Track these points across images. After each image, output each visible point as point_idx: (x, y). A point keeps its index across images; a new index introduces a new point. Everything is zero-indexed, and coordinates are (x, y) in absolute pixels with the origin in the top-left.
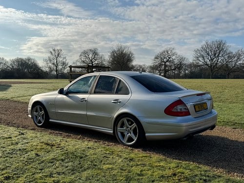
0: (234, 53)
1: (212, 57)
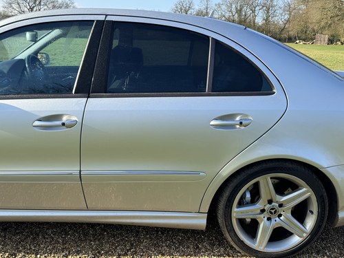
1: (31, 4)
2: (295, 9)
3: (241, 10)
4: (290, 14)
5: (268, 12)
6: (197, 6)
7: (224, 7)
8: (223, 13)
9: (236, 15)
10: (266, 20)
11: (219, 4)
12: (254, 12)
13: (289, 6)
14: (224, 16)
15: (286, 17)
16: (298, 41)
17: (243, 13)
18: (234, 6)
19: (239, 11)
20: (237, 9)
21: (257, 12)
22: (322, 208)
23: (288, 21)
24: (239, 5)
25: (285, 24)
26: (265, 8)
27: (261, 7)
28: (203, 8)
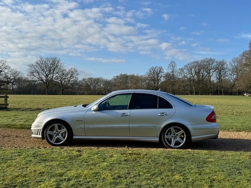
0: (67, 70)
1: (47, 73)
2: (241, 70)
4: (237, 75)
5: (220, 73)
6: (166, 70)
7: (185, 71)
9: (196, 76)
10: (219, 79)
11: (182, 69)
12: (209, 73)
13: (237, 68)
14: (186, 77)
15: (235, 76)
16: (245, 94)
17: (201, 75)
18: (193, 70)
19: (198, 73)
20: (195, 71)
22: (187, 136)
23: (236, 79)
24: (197, 69)
25: (235, 81)
26: (217, 70)
27: (214, 70)
28: (170, 71)
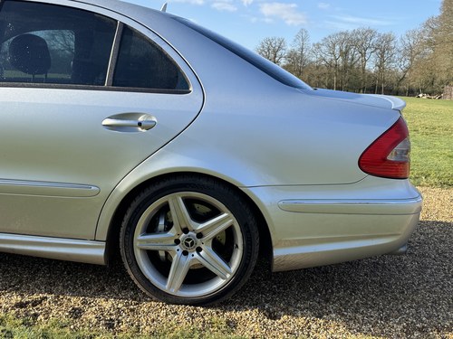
2: (418, 53)
3: (346, 53)
4: (411, 60)
5: (382, 56)
6: (290, 46)
7: (324, 48)
8: (323, 55)
9: (340, 59)
10: (380, 66)
11: (318, 44)
12: (363, 55)
13: (411, 49)
14: (324, 60)
15: (407, 63)
16: (421, 95)
17: (350, 57)
18: (337, 47)
19: (344, 54)
20: (341, 50)
21: (367, 56)
22: (247, 241)
23: (409, 69)
24: (344, 45)
25: (405, 72)
26: (378, 51)
27: (373, 49)
28: (297, 48)
